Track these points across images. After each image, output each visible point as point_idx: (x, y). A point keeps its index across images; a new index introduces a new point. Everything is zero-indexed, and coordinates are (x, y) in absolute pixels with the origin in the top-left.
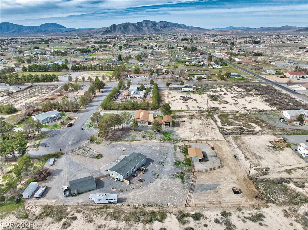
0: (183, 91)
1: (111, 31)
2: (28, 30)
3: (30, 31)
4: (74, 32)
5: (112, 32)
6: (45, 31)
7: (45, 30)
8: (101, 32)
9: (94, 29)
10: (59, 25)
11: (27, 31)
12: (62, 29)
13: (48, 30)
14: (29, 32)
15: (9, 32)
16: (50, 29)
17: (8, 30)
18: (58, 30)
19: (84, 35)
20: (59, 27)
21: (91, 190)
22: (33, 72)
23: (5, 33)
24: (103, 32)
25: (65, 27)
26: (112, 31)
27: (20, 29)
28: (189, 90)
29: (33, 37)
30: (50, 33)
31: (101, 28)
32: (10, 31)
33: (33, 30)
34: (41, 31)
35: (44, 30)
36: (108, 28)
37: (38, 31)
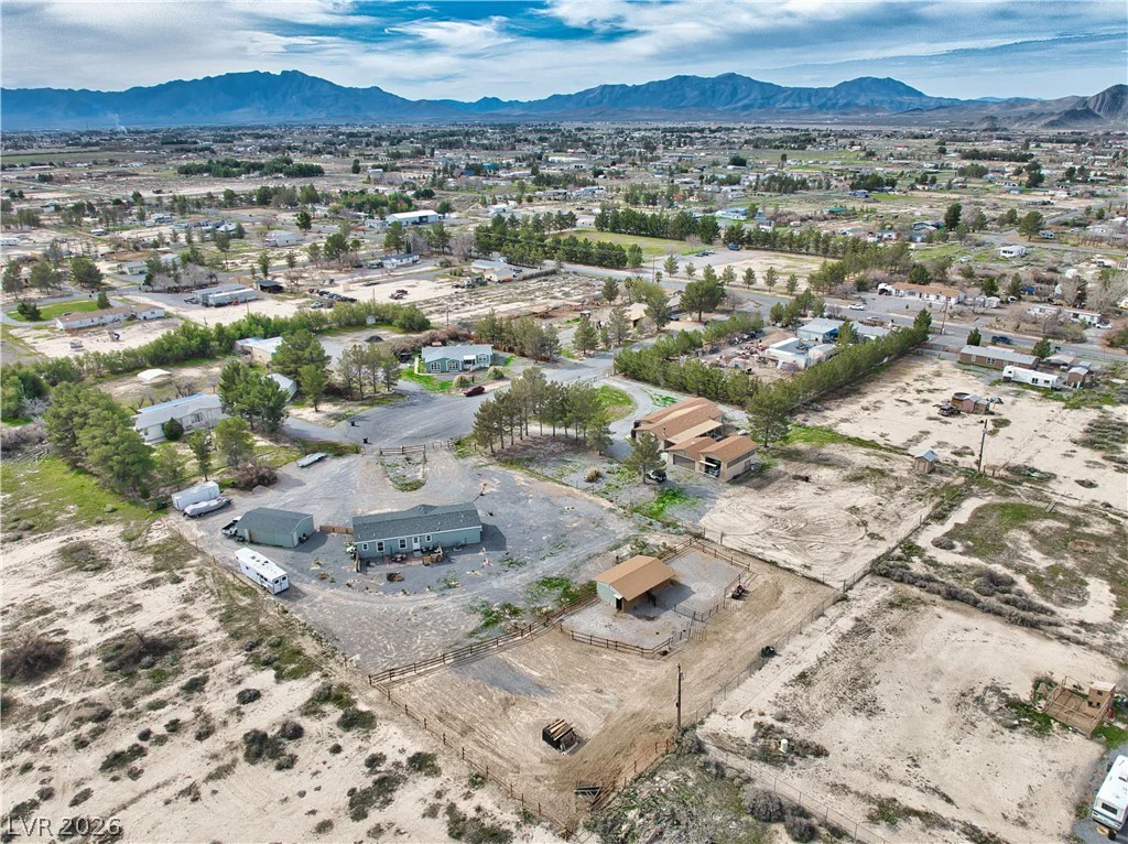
0: (1007, 380)
1: (1096, 111)
2: (794, 101)
3: (798, 105)
4: (943, 113)
5: (1098, 116)
6: (847, 105)
7: (845, 101)
8: (1052, 114)
9: (1028, 102)
10: (901, 88)
11: (789, 104)
12: (906, 99)
13: (858, 101)
14: (794, 107)
15: (733, 106)
16: (862, 101)
17: (732, 98)
18: (892, 102)
19: (972, 124)
20: (899, 94)
21: (281, 546)
22: (621, 233)
23: (720, 109)
24: (1060, 114)
25: (920, 94)
26: (1101, 113)
27: (769, 94)
28: (1035, 380)
29: (785, 127)
30: (858, 113)
31: (1059, 100)
32: (736, 102)
33: (809, 100)
34: (834, 106)
35: (842, 102)
36: (1084, 101)
37: (821, 107)
